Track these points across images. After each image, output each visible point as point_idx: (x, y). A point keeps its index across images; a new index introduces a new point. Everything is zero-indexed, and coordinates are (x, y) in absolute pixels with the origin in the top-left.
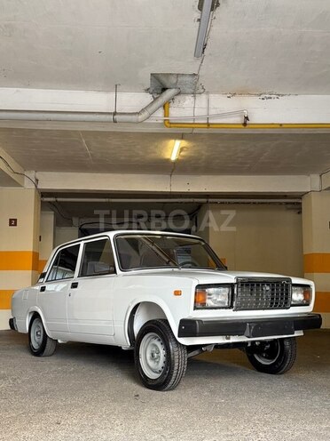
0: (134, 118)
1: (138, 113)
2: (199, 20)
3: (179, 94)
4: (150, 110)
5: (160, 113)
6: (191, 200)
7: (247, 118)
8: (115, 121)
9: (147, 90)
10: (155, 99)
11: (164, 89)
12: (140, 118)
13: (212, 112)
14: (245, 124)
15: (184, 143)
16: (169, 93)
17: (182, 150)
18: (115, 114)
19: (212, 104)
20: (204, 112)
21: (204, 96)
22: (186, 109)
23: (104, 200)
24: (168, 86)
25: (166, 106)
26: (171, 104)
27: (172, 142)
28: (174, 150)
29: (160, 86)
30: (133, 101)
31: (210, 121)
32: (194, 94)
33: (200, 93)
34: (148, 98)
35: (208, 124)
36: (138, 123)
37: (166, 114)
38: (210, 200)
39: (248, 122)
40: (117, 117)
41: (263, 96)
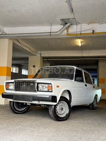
0: (56, 33)
1: (58, 32)
3: (71, 25)
4: (61, 31)
5: (65, 31)
7: (93, 31)
8: (51, 35)
9: (61, 24)
10: (64, 26)
11: (66, 24)
13: (83, 30)
14: (93, 33)
16: (68, 25)
17: (81, 42)
18: (50, 32)
19: (82, 27)
21: (80, 25)
22: (74, 29)
24: (67, 22)
25: (67, 29)
26: (69, 28)
27: (77, 40)
28: (79, 42)
31: (81, 33)
32: (77, 24)
34: (62, 26)
37: (67, 31)
39: (94, 32)
40: (51, 34)
41: (100, 23)
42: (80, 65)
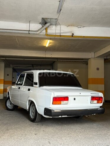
0: (36, 33)
1: (37, 31)
2: (60, 1)
3: (51, 25)
4: (41, 30)
5: (44, 31)
6: (52, 60)
7: (73, 34)
9: (40, 23)
10: (43, 26)
12: (38, 32)
13: (62, 31)
14: (72, 36)
15: (51, 41)
16: (47, 25)
17: (50, 43)
18: (29, 31)
19: (62, 29)
20: (59, 32)
21: (59, 26)
22: (53, 30)
23: (23, 59)
24: (47, 22)
25: (47, 29)
26: (48, 28)
29: (44, 22)
30: (35, 27)
31: (61, 35)
32: (56, 25)
33: (58, 25)
34: (40, 26)
35: (60, 35)
36: (37, 34)
37: (46, 32)
38: (58, 60)
39: (73, 35)
40: (30, 32)
41: (78, 27)
42: (35, 66)
